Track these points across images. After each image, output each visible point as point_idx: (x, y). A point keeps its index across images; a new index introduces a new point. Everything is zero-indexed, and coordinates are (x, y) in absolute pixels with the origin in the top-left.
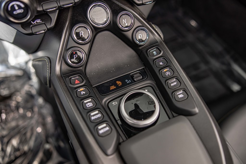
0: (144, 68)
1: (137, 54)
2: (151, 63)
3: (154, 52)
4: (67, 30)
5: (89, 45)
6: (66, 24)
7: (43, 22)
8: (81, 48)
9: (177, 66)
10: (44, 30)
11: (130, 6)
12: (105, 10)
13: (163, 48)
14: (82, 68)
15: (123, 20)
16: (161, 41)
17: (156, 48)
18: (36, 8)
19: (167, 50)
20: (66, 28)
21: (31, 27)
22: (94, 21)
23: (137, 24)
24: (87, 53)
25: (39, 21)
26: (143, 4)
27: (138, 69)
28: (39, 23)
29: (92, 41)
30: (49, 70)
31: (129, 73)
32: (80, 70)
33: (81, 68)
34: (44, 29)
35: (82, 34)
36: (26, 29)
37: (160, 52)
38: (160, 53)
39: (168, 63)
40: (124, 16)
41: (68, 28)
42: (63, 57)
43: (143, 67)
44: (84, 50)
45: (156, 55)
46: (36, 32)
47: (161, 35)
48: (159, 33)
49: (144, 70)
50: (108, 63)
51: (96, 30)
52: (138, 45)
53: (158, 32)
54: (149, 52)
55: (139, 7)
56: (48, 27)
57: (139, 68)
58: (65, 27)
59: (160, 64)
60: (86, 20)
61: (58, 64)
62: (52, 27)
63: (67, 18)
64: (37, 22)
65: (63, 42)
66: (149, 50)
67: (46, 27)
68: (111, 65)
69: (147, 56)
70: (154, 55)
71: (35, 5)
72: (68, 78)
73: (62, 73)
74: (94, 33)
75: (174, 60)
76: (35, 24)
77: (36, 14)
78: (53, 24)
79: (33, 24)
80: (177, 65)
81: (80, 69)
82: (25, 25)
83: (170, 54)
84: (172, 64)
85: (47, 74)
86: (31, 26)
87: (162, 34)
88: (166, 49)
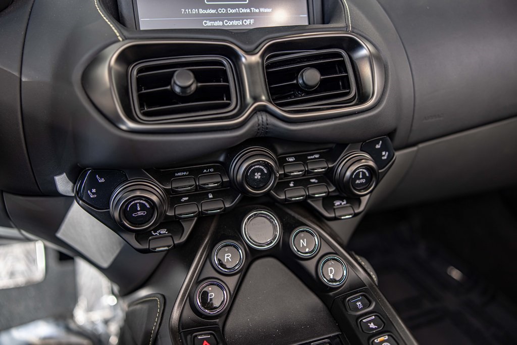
0: (339, 334)
1: (325, 306)
2: (353, 323)
3: (359, 304)
4: (205, 249)
5: (237, 277)
6: (205, 240)
7: (170, 234)
8: (224, 281)
9: (405, 333)
10: (168, 246)
11: (314, 220)
12: (272, 222)
13: (376, 296)
14: (219, 321)
15: (301, 241)
16: (371, 284)
17: (361, 295)
18: (165, 212)
19: (383, 300)
20: (203, 247)
21: (150, 240)
22: (251, 239)
23: (325, 249)
24: (232, 292)
25: (163, 231)
26: (335, 219)
27: (326, 335)
28: (163, 234)
29: (244, 272)
30: (160, 318)
31: (308, 341)
32: (215, 324)
33: (217, 320)
34: (168, 244)
35: (228, 258)
36: (141, 242)
37: (368, 302)
38: (369, 306)
39: (385, 326)
40: (302, 235)
41: (208, 246)
42: (189, 295)
43: (337, 333)
44: (229, 286)
45: (362, 309)
46: (155, 249)
47: (371, 273)
48: (369, 270)
49: (339, 338)
50: (269, 318)
51: (254, 255)
52: (327, 287)
53: (366, 268)
54: (348, 301)
55: (330, 223)
56: (176, 242)
57: (329, 334)
58: (203, 244)
59: (371, 326)
60: (238, 235)
61: (178, 307)
62: (181, 243)
63: (208, 231)
64: (160, 233)
65: (194, 268)
66: (348, 299)
67: (172, 242)
68: (275, 322)
69: (344, 309)
70: (357, 309)
71: (165, 207)
72: (191, 336)
73: (181, 325)
74: (250, 260)
75: (398, 321)
76: (156, 235)
77: (162, 220)
78: (184, 238)
79: (154, 235)
80: (404, 330)
81: (215, 322)
82: (142, 236)
83: (390, 309)
84: (393, 327)
85: (154, 325)
86: (150, 238)
87: (375, 273)
88: (381, 298)
